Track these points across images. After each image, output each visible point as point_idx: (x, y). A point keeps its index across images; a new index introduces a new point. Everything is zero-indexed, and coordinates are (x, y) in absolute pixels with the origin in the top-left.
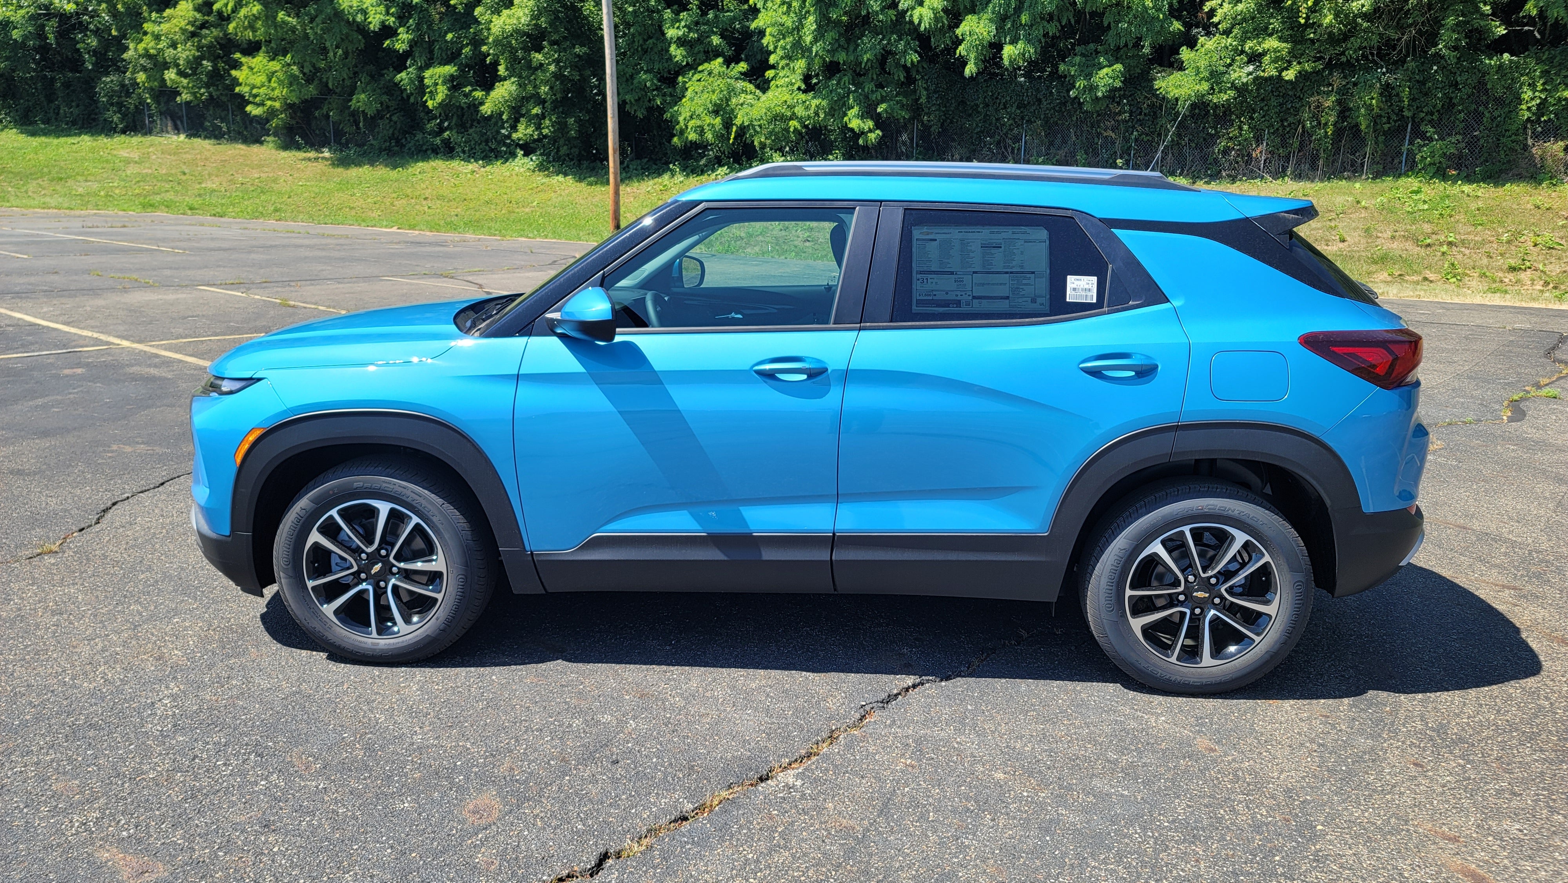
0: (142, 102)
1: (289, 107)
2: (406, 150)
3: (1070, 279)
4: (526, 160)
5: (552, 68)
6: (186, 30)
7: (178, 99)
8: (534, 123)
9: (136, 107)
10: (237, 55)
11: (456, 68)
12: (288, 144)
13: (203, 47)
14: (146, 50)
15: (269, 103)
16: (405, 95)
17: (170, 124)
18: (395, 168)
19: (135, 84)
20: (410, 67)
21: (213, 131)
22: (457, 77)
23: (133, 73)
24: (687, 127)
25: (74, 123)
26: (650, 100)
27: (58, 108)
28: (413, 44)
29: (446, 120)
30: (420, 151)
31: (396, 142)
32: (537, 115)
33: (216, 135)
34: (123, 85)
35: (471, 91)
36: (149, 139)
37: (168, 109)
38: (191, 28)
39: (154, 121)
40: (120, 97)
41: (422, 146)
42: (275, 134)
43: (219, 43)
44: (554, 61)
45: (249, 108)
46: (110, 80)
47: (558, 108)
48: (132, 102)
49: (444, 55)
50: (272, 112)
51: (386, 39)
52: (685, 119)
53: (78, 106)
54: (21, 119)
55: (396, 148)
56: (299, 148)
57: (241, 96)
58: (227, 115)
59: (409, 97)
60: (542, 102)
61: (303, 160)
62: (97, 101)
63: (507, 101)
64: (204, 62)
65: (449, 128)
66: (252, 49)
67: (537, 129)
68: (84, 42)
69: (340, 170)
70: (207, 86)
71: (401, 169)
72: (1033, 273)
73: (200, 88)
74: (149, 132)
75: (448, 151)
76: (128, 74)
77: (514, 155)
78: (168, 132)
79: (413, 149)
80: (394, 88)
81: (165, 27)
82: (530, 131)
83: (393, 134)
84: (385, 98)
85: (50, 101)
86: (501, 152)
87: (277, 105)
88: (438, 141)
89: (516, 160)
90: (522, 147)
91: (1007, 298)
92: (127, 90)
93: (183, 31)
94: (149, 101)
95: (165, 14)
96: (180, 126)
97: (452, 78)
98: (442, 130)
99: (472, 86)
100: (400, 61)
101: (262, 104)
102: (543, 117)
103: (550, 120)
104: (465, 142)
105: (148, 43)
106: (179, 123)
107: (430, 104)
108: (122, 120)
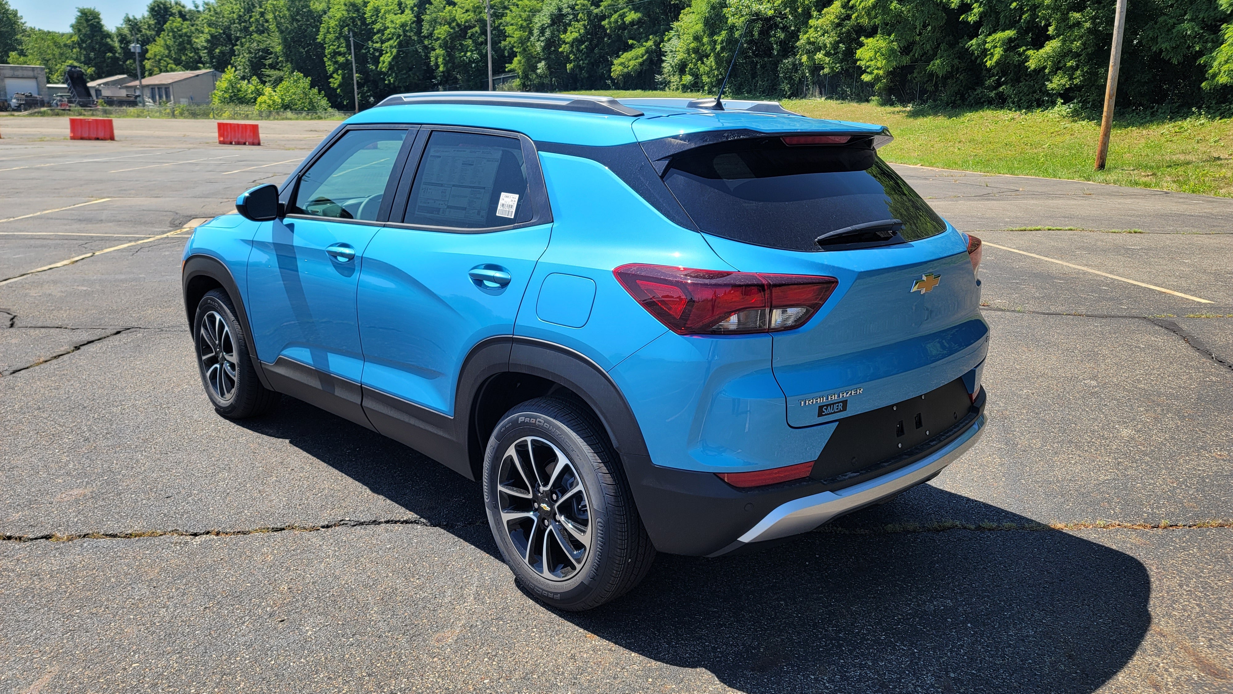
0: (803, 75)
1: (889, 73)
2: (967, 103)
3: (503, 195)
4: (1065, 107)
5: (1088, 25)
6: (834, 22)
7: (821, 72)
8: (1069, 75)
9: (800, 79)
10: (862, 38)
11: (1015, 32)
12: (887, 102)
13: (843, 34)
14: (808, 39)
15: (876, 72)
16: (973, 58)
17: (817, 90)
18: (950, 117)
19: (801, 64)
20: (981, 34)
21: (842, 94)
22: (1015, 39)
23: (801, 55)
24: (1220, 71)
25: (763, 92)
26: (1189, 47)
27: (757, 82)
28: (982, 15)
29: (1004, 76)
30: (978, 103)
31: (960, 97)
32: (1072, 67)
33: (843, 97)
34: (794, 65)
35: (1024, 51)
36: (804, 101)
37: (818, 80)
38: (837, 21)
39: (809, 89)
40: (792, 73)
41: (980, 99)
42: (880, 95)
43: (854, 30)
44: (1090, 18)
45: (863, 77)
46: (788, 62)
47: (1092, 60)
48: (797, 77)
49: (1007, 22)
50: (877, 79)
51: (962, 15)
52: (1220, 64)
53: (768, 80)
54: (736, 90)
55: (959, 102)
56: (892, 104)
57: (860, 67)
58: (853, 82)
59: (976, 58)
60: (1077, 55)
61: (890, 113)
62: (778, 76)
63: (1050, 57)
64: (841, 45)
65: (1005, 83)
66: (872, 33)
67: (1070, 80)
68: (775, 36)
69: (912, 119)
70: (841, 62)
71: (955, 118)
72: (484, 188)
73: (836, 64)
74: (805, 97)
75: (1001, 102)
76: (798, 57)
77: (1054, 104)
78: (815, 96)
79: (973, 101)
80: (966, 53)
81: (820, 21)
82: (1063, 82)
83: (959, 90)
84: (956, 61)
85: (753, 78)
86: (1043, 101)
87: (881, 72)
88: (993, 94)
89: (1056, 108)
90: (1061, 96)
91: (465, 209)
92: (796, 67)
93: (832, 23)
94: (807, 75)
95: (823, 12)
96: (823, 92)
97: (1010, 40)
98: (999, 84)
99: (1026, 46)
100: (973, 31)
101: (871, 73)
102: (1077, 68)
103: (1082, 71)
104: (1016, 95)
105: (812, 34)
106: (823, 90)
107: (988, 64)
108: (790, 89)
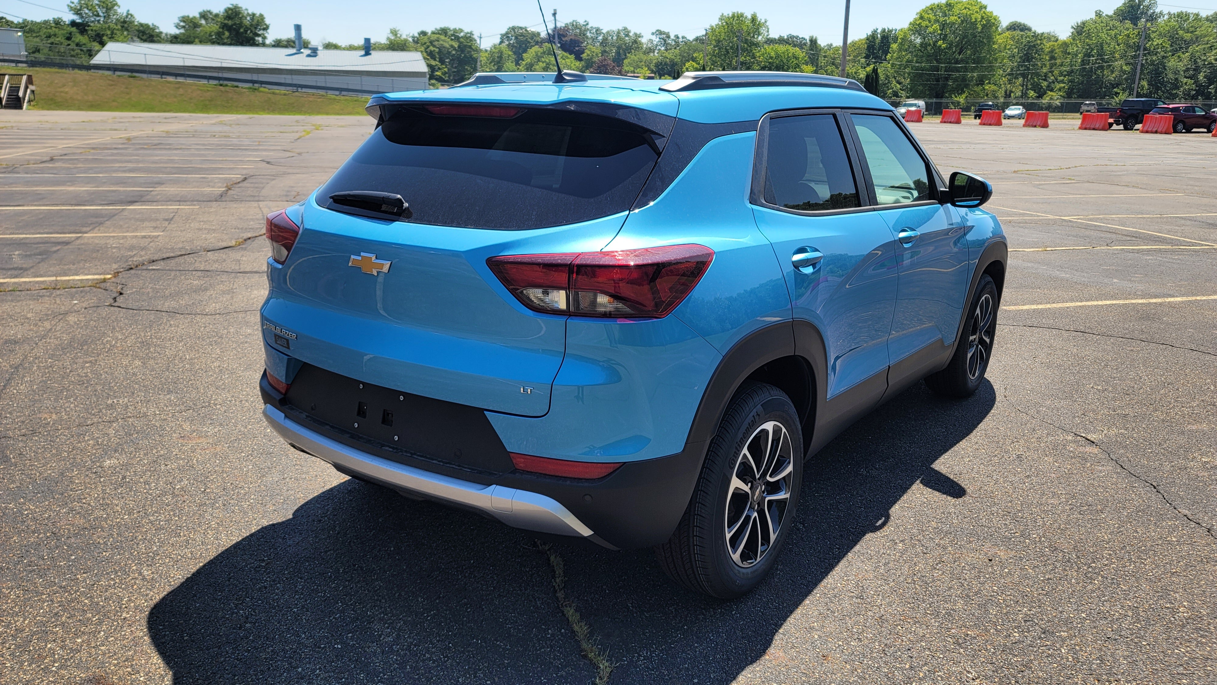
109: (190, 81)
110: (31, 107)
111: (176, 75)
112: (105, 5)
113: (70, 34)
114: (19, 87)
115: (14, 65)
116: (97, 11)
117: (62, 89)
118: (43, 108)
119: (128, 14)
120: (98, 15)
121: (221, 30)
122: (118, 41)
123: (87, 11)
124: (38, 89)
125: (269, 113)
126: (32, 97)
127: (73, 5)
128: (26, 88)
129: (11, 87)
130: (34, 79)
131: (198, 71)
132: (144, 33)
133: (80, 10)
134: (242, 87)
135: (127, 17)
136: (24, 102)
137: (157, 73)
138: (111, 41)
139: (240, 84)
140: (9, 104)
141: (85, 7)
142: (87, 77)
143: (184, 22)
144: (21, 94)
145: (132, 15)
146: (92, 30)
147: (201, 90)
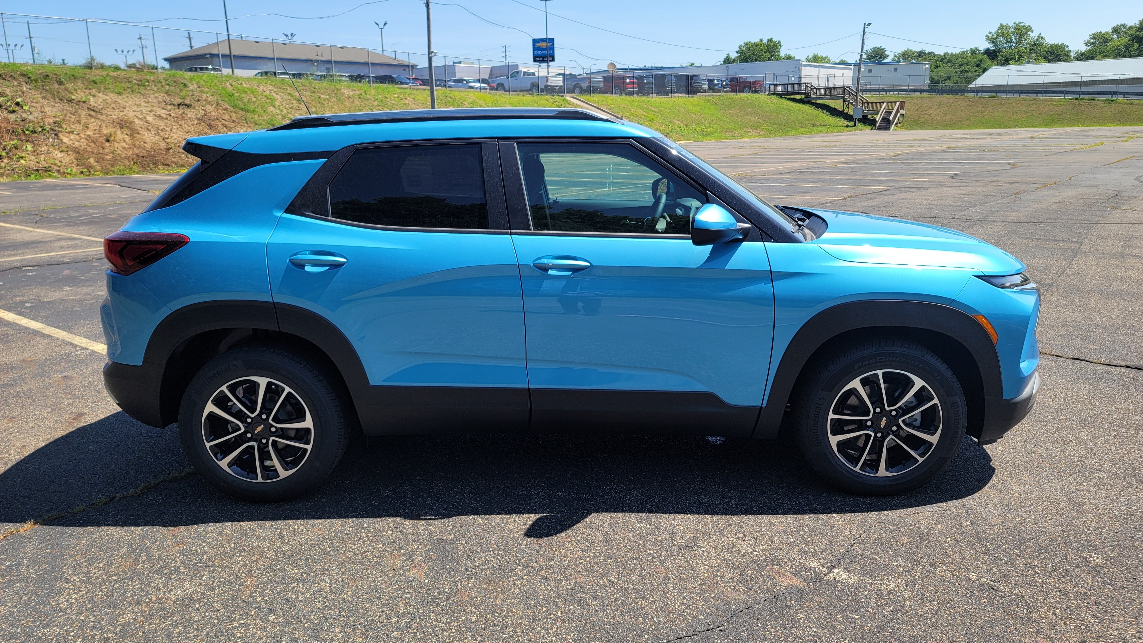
109: (1046, 97)
110: (897, 128)
111: (1037, 93)
112: (1019, 32)
113: (981, 61)
114: (892, 112)
115: (896, 93)
116: (1010, 38)
117: (927, 112)
118: (907, 129)
119: (1039, 37)
120: (1011, 42)
121: (1130, 42)
122: (1022, 63)
123: (1002, 39)
124: (908, 113)
125: (1118, 125)
126: (901, 119)
127: (990, 35)
128: (898, 112)
129: (885, 112)
130: (906, 105)
131: (1060, 87)
132: (1052, 53)
133: (995, 39)
134: (1098, 100)
135: (1037, 40)
136: (893, 124)
137: (1016, 92)
138: (1017, 64)
139: (1097, 97)
140: (881, 126)
141: (1001, 36)
142: (952, 100)
143: (1095, 38)
144: (891, 118)
145: (1042, 38)
146: (1002, 56)
147: (1054, 105)
